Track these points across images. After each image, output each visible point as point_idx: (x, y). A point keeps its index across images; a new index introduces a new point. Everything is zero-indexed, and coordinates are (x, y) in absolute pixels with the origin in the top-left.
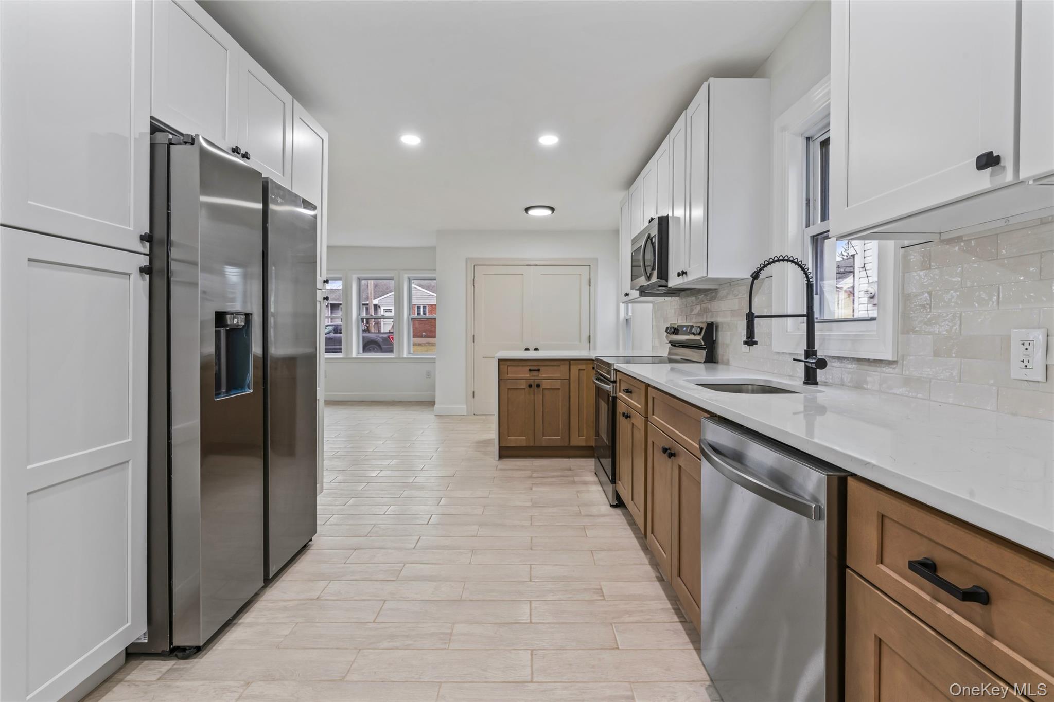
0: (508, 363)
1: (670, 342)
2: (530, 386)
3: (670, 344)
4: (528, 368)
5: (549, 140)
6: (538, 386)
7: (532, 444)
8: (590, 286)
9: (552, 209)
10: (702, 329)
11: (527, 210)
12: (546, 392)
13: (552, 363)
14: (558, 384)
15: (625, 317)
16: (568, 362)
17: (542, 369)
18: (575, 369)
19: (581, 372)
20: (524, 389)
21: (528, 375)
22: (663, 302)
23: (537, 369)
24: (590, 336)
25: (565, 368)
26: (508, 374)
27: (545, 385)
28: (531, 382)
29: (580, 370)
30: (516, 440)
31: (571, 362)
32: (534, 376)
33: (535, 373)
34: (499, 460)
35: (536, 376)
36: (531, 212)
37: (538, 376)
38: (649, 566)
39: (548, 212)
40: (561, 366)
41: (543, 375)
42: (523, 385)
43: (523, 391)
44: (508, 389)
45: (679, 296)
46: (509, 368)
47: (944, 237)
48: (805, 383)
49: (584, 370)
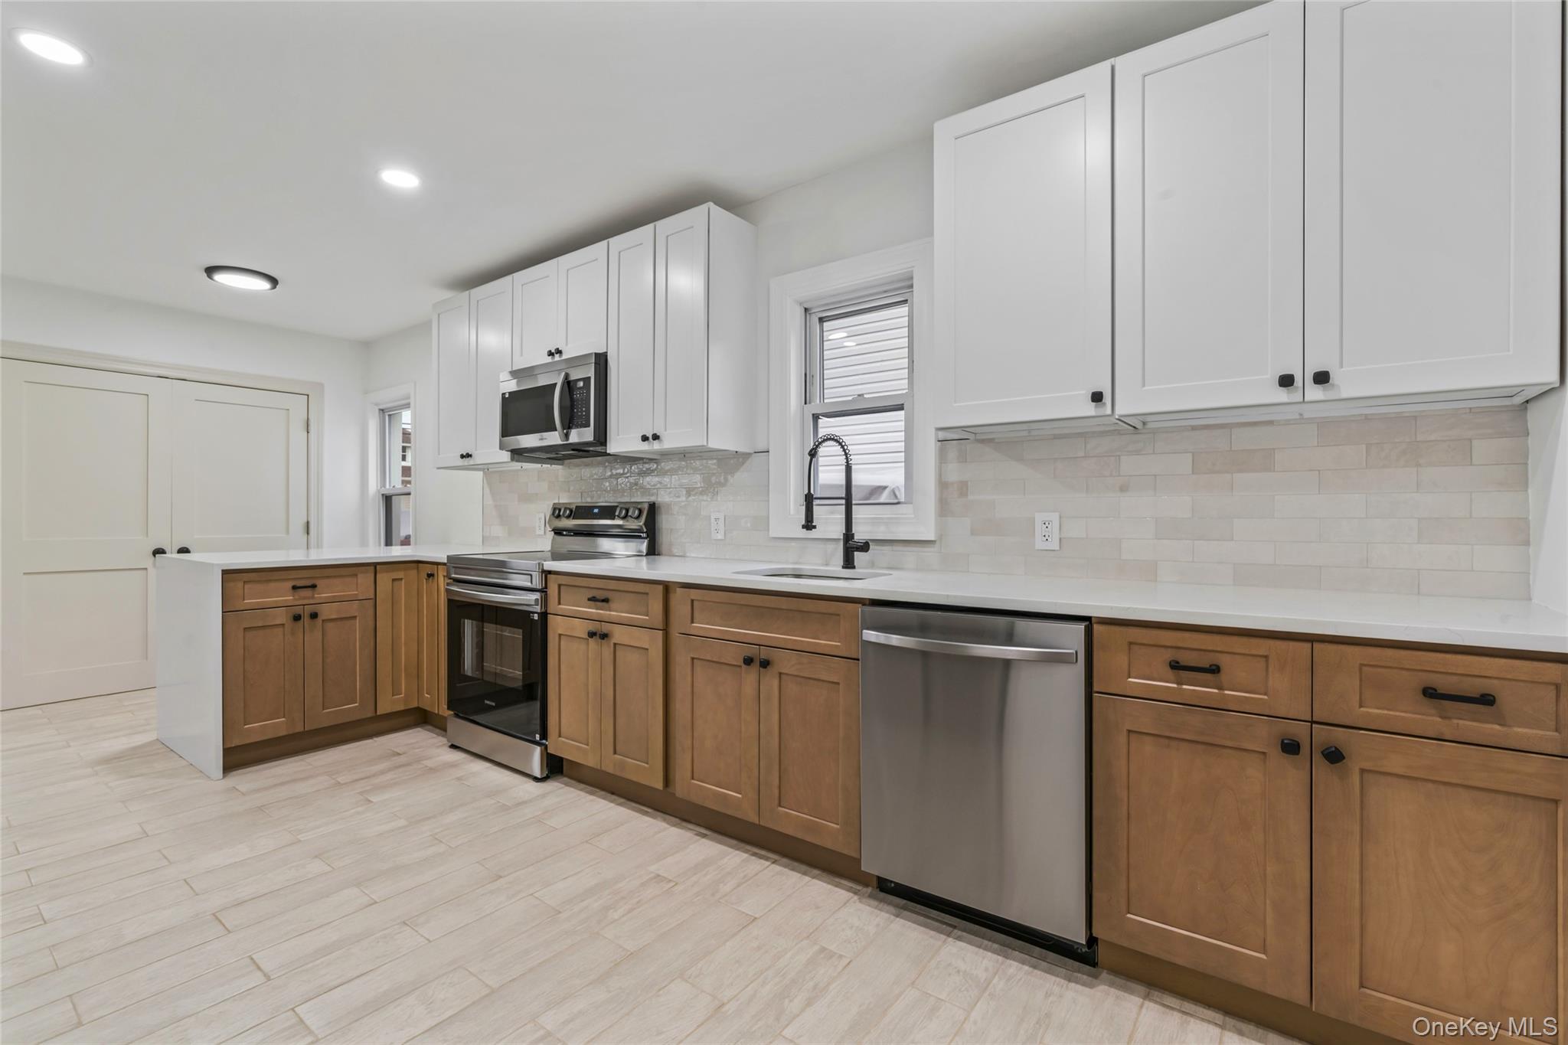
0: (246, 576)
1: (553, 530)
2: (297, 618)
3: (553, 533)
4: (291, 584)
5: (400, 178)
6: (314, 616)
7: (300, 729)
8: (308, 432)
9: (274, 282)
10: (641, 511)
11: (210, 271)
12: (330, 625)
13: (343, 571)
14: (353, 609)
15: (379, 491)
16: (372, 568)
17: (320, 583)
18: (384, 579)
19: (396, 583)
20: (283, 625)
21: (291, 598)
22: (517, 471)
23: (310, 584)
24: (308, 523)
25: (365, 579)
26: (244, 600)
27: (327, 612)
28: (298, 610)
29: (394, 580)
30: (257, 729)
31: (378, 567)
32: (305, 598)
33: (307, 593)
34: (224, 777)
35: (309, 598)
36: (221, 278)
37: (313, 597)
38: (673, 828)
39: (264, 285)
40: (360, 576)
41: (322, 594)
42: (281, 617)
43: (280, 630)
44: (245, 629)
45: (562, 464)
46: (246, 586)
47: (979, 437)
48: (843, 567)
49: (401, 579)
